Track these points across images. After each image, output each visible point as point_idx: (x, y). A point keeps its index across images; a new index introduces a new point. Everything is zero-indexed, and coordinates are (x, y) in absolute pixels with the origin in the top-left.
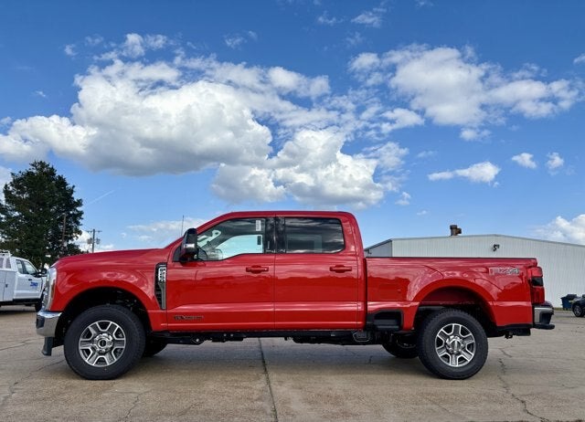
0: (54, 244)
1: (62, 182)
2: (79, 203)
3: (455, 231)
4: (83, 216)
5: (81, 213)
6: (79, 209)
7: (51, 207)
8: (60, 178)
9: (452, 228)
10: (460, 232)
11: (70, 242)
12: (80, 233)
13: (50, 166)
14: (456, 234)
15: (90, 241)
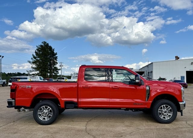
0: (50, 67)
1: (51, 48)
2: (56, 54)
3: (177, 58)
4: (57, 58)
5: (57, 57)
6: (56, 56)
7: (48, 56)
8: (50, 46)
9: (176, 57)
10: (179, 58)
11: (55, 66)
12: (57, 63)
13: (47, 43)
14: (177, 59)
15: (60, 66)
